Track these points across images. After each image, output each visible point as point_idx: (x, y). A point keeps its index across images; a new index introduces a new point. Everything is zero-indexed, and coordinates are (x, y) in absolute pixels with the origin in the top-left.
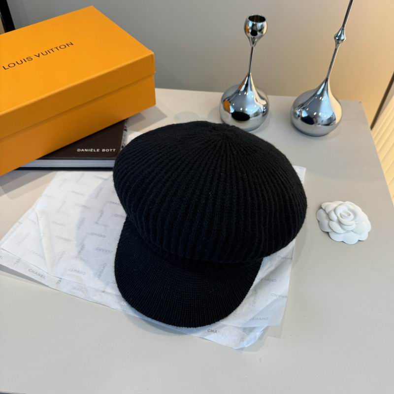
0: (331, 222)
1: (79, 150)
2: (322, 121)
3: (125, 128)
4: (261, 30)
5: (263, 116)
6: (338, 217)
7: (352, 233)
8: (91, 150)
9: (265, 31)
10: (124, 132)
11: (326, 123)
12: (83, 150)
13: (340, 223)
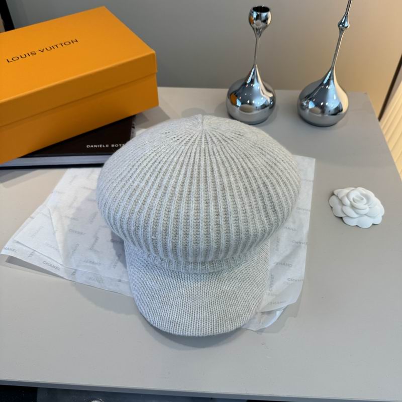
0: (344, 207)
1: (88, 146)
2: (329, 111)
3: (133, 126)
4: (265, 21)
5: (270, 108)
6: (351, 202)
7: (366, 217)
8: (101, 146)
9: (269, 22)
10: (132, 129)
11: (333, 113)
12: (92, 146)
13: (353, 207)
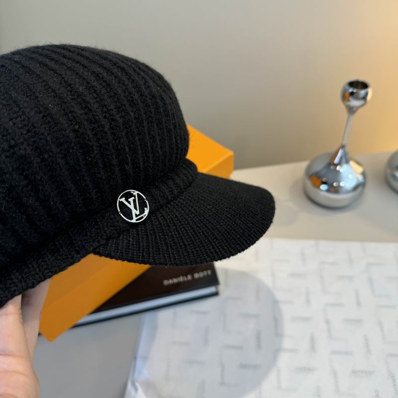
1: (166, 282)
4: (364, 98)
8: (182, 279)
12: (170, 281)
